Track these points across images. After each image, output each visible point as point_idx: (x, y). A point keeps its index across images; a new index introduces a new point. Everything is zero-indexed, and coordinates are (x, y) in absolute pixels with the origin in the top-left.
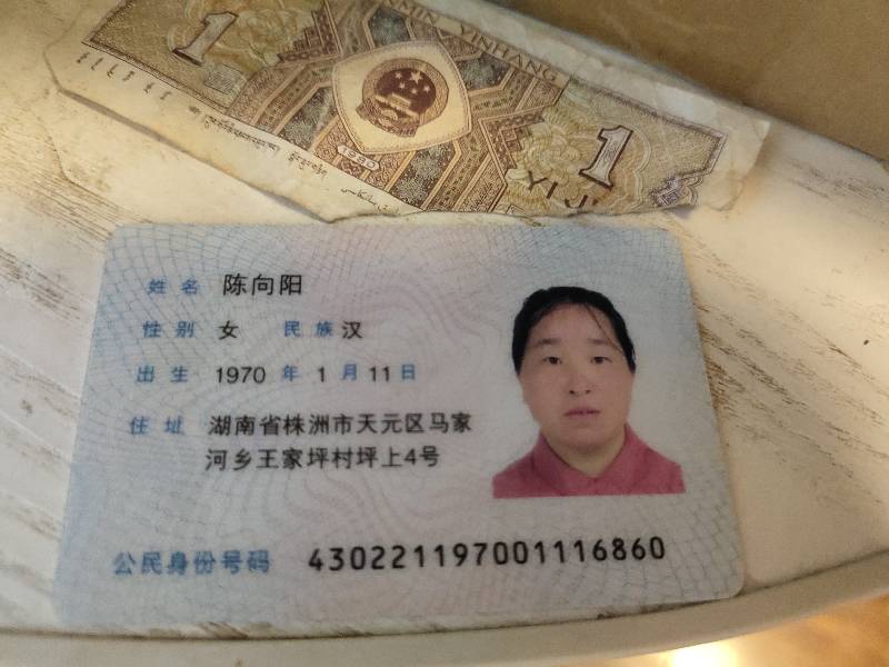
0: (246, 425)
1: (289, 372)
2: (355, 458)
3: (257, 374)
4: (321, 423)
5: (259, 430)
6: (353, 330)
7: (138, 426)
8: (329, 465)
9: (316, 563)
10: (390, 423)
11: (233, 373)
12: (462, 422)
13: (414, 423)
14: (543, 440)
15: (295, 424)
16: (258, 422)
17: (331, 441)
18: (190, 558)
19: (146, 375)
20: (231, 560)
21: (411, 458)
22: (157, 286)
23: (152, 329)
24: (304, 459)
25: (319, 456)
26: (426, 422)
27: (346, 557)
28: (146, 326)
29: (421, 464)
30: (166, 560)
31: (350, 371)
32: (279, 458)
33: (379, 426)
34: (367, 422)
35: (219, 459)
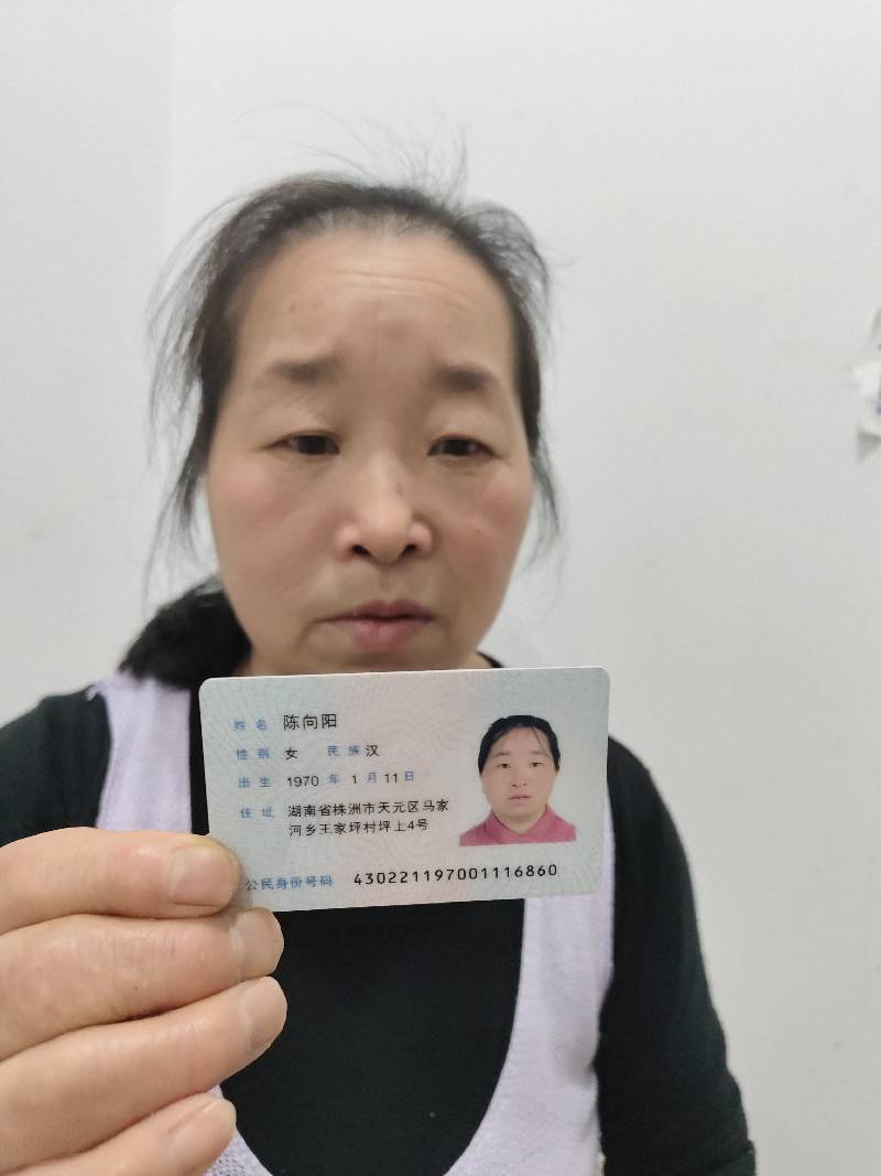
0: (310, 810)
1: (333, 779)
2: (377, 827)
3: (314, 780)
4: (356, 808)
5: (319, 813)
6: (373, 750)
7: (246, 813)
8: (362, 831)
9: (358, 881)
10: (399, 807)
11: (298, 780)
12: (443, 805)
13: (413, 806)
14: (493, 814)
15: (340, 809)
16: (317, 809)
17: (363, 818)
18: (288, 880)
19: (244, 783)
20: (311, 881)
21: (411, 826)
22: (239, 725)
23: (242, 754)
24: (347, 828)
25: (356, 826)
26: (420, 806)
27: (374, 877)
28: (238, 753)
29: (417, 828)
30: (274, 882)
31: (372, 776)
32: (332, 828)
33: (391, 809)
34: (384, 806)
35: (297, 829)
